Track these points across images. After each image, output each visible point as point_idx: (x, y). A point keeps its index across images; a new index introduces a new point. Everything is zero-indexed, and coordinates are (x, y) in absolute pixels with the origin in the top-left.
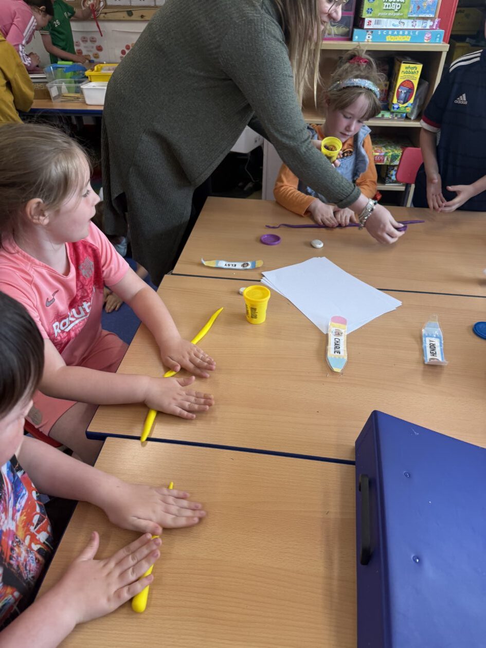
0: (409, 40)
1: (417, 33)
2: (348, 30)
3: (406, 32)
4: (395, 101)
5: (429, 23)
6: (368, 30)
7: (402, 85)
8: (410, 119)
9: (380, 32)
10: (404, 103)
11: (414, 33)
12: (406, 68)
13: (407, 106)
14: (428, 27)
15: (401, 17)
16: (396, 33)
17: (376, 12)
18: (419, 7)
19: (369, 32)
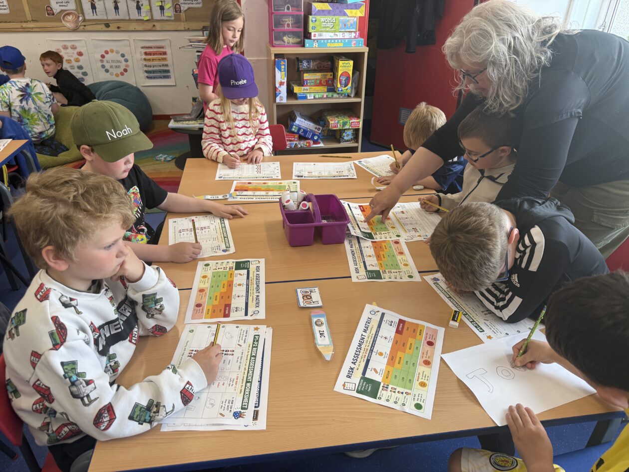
0: (342, 45)
1: (347, 41)
2: (300, 40)
3: (340, 41)
4: (339, 86)
5: (353, 35)
6: (314, 40)
7: (342, 75)
8: (351, 97)
9: (322, 41)
10: (345, 87)
11: (345, 41)
12: (343, 64)
13: (347, 89)
14: (353, 37)
15: (335, 31)
16: (333, 41)
17: (318, 28)
18: (345, 25)
19: (316, 41)
